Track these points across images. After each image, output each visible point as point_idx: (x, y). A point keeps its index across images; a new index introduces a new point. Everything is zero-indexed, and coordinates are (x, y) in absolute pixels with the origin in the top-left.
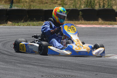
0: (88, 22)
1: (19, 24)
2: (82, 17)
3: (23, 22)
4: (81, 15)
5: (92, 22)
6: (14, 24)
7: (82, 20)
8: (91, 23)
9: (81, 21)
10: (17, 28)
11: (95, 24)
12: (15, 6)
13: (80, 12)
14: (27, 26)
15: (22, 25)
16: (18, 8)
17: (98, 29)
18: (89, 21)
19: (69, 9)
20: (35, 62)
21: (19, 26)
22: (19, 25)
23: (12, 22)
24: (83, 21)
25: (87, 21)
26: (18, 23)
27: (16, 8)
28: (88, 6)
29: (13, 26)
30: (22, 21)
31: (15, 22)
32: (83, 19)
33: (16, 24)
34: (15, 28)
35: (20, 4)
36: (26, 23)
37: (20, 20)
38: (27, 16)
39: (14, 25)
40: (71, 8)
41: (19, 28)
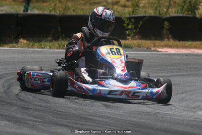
0: (182, 43)
1: (43, 43)
2: (168, 32)
3: (51, 41)
4: (168, 28)
5: (190, 43)
6: (31, 44)
7: (169, 39)
8: (187, 45)
9: (166, 40)
10: (38, 52)
11: (197, 48)
12: (34, 8)
13: (166, 22)
14: (57, 48)
15: (48, 47)
16: (40, 12)
17: (200, 57)
18: (184, 40)
19: (144, 15)
20: (74, 121)
21: (42, 48)
22: (43, 46)
23: (27, 40)
24: (171, 40)
25: (179, 41)
26: (39, 42)
27: (36, 12)
28: (185, 11)
29: (29, 48)
30: (49, 39)
31: (34, 40)
32: (170, 36)
33: (36, 44)
34: (34, 52)
35: (45, 4)
36: (56, 43)
37: (43, 37)
38: (59, 28)
39: (33, 46)
40: (149, 13)
41: (41, 52)
